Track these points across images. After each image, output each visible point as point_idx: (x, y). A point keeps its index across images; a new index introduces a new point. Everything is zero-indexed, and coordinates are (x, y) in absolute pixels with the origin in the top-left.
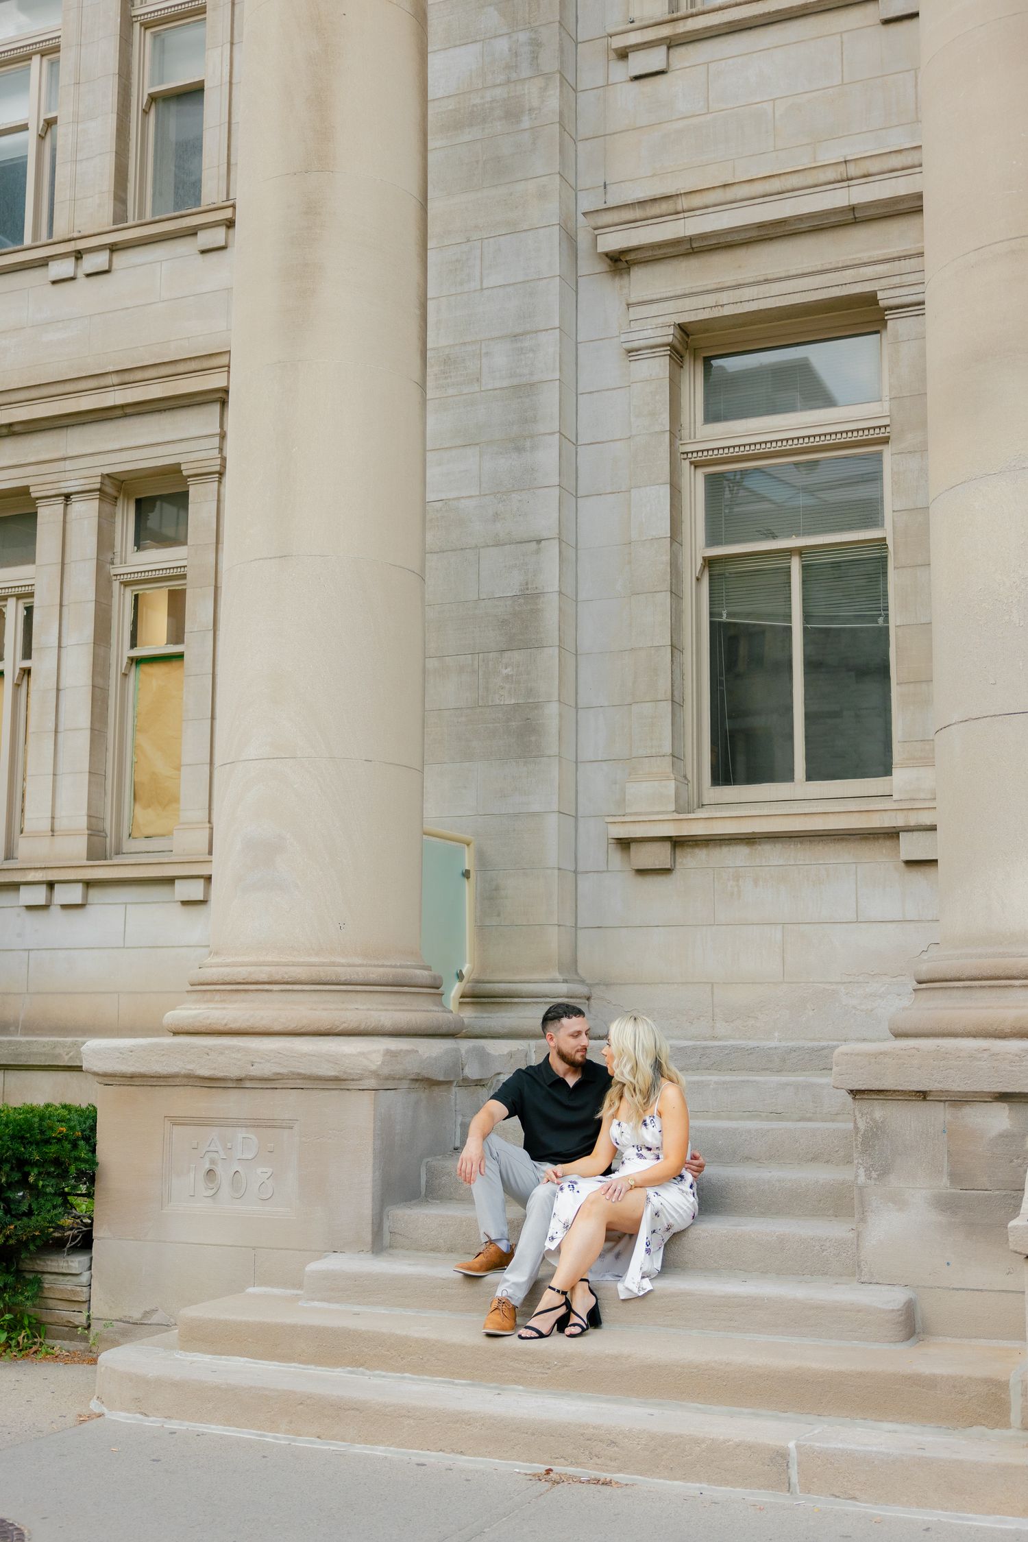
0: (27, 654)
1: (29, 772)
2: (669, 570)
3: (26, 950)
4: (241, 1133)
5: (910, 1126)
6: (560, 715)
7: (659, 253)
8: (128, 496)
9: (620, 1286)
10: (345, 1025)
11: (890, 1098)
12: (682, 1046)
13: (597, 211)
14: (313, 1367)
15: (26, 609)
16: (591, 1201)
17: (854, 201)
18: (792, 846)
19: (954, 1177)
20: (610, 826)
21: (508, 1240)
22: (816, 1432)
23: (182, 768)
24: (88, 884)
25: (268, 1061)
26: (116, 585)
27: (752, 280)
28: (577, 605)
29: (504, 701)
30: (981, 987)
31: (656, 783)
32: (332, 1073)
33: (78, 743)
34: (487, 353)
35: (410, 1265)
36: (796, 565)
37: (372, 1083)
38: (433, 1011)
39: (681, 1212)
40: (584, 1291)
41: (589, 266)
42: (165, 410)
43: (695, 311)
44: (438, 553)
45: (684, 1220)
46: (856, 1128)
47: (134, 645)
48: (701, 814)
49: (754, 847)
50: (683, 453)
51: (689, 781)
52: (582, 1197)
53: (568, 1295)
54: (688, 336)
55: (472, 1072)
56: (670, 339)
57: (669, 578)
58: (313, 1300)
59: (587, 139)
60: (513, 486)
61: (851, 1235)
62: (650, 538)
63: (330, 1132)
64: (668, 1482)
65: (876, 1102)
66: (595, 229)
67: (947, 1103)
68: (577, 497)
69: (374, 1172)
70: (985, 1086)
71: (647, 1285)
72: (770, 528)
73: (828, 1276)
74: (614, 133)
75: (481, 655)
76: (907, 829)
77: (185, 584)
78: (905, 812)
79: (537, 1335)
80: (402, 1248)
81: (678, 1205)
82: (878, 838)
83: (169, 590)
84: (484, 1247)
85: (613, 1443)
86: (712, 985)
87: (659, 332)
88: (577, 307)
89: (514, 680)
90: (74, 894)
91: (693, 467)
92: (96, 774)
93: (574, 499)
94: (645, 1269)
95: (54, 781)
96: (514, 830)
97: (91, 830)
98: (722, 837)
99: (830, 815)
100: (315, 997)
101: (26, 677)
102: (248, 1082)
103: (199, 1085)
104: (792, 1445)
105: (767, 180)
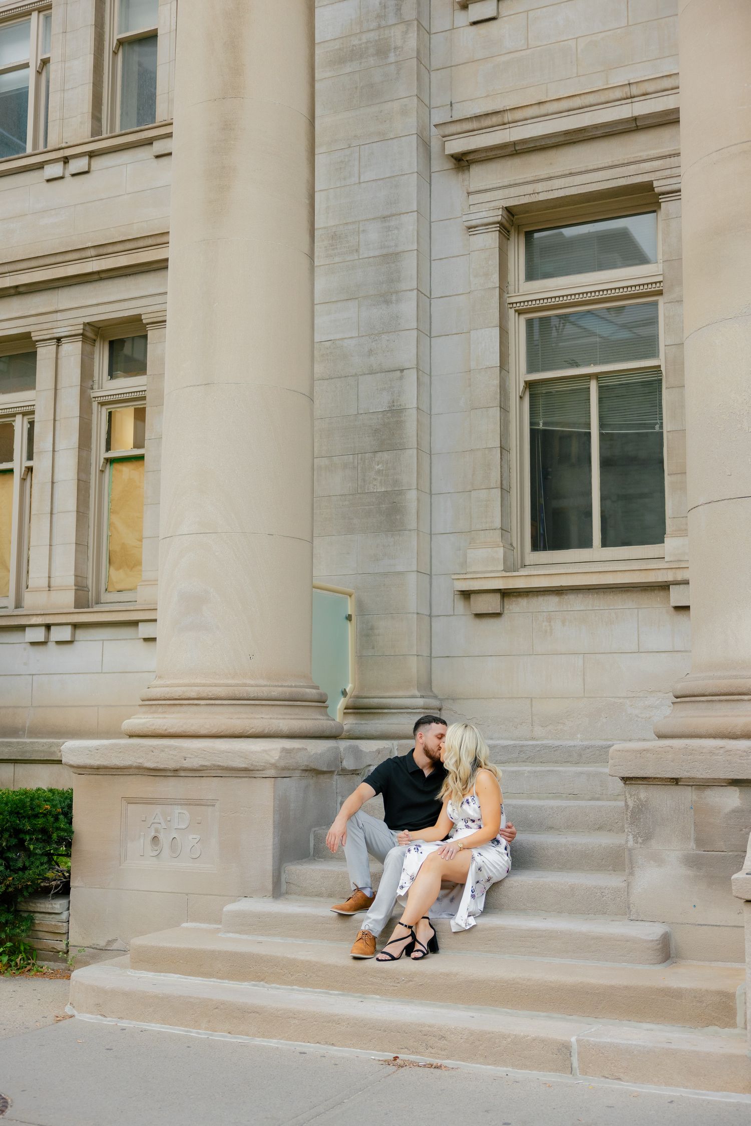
0: (30, 457)
1: (31, 544)
2: (499, 391)
3: (30, 675)
4: (177, 810)
5: (666, 804)
6: (418, 500)
7: (491, 154)
8: (103, 338)
9: (452, 922)
10: (254, 730)
11: (651, 783)
12: (505, 745)
13: (445, 123)
14: (227, 981)
15: (30, 423)
16: (430, 859)
17: (636, 114)
18: (590, 596)
19: (699, 842)
20: (455, 581)
21: (371, 888)
22: (593, 1030)
23: (144, 540)
24: (76, 626)
25: (196, 756)
26: (95, 405)
27: (560, 174)
28: (431, 418)
29: (377, 489)
30: (720, 701)
31: (489, 550)
32: (243, 766)
33: (67, 522)
34: (364, 230)
35: (300, 906)
36: (594, 386)
37: (272, 772)
38: (319, 719)
39: (498, 867)
40: (426, 926)
41: (438, 164)
42: (130, 275)
43: (518, 197)
44: (327, 379)
45: (500, 873)
46: (627, 806)
47: (108, 449)
48: (523, 572)
49: (562, 597)
50: (510, 304)
51: (514, 548)
52: (424, 857)
53: (413, 929)
54: (513, 216)
55: (349, 764)
56: (499, 218)
57: (498, 396)
58: (229, 932)
59: (438, 70)
60: (383, 329)
61: (624, 884)
62: (485, 367)
63: (242, 808)
64: (483, 1066)
65: (641, 786)
66: (443, 137)
67: (693, 787)
68: (430, 337)
69: (274, 838)
70: (722, 775)
71: (472, 921)
72: (574, 359)
73: (607, 915)
74: (457, 65)
75: (360, 455)
76: (675, 583)
77: (145, 404)
78: (674, 570)
79: (390, 958)
80: (295, 894)
81: (496, 862)
82: (654, 590)
83: (135, 408)
84: (353, 893)
85: (443, 1037)
86: (531, 699)
87: (492, 213)
88: (430, 195)
89: (384, 473)
90: (65, 634)
91: (517, 314)
92: (81, 544)
93: (429, 338)
94: (470, 910)
95: (50, 551)
96: (384, 585)
97: (78, 586)
98: (538, 590)
99: (618, 572)
100: (231, 709)
101: (30, 473)
102: (182, 772)
103: (147, 774)
104: (573, 1039)
105: (571, 98)
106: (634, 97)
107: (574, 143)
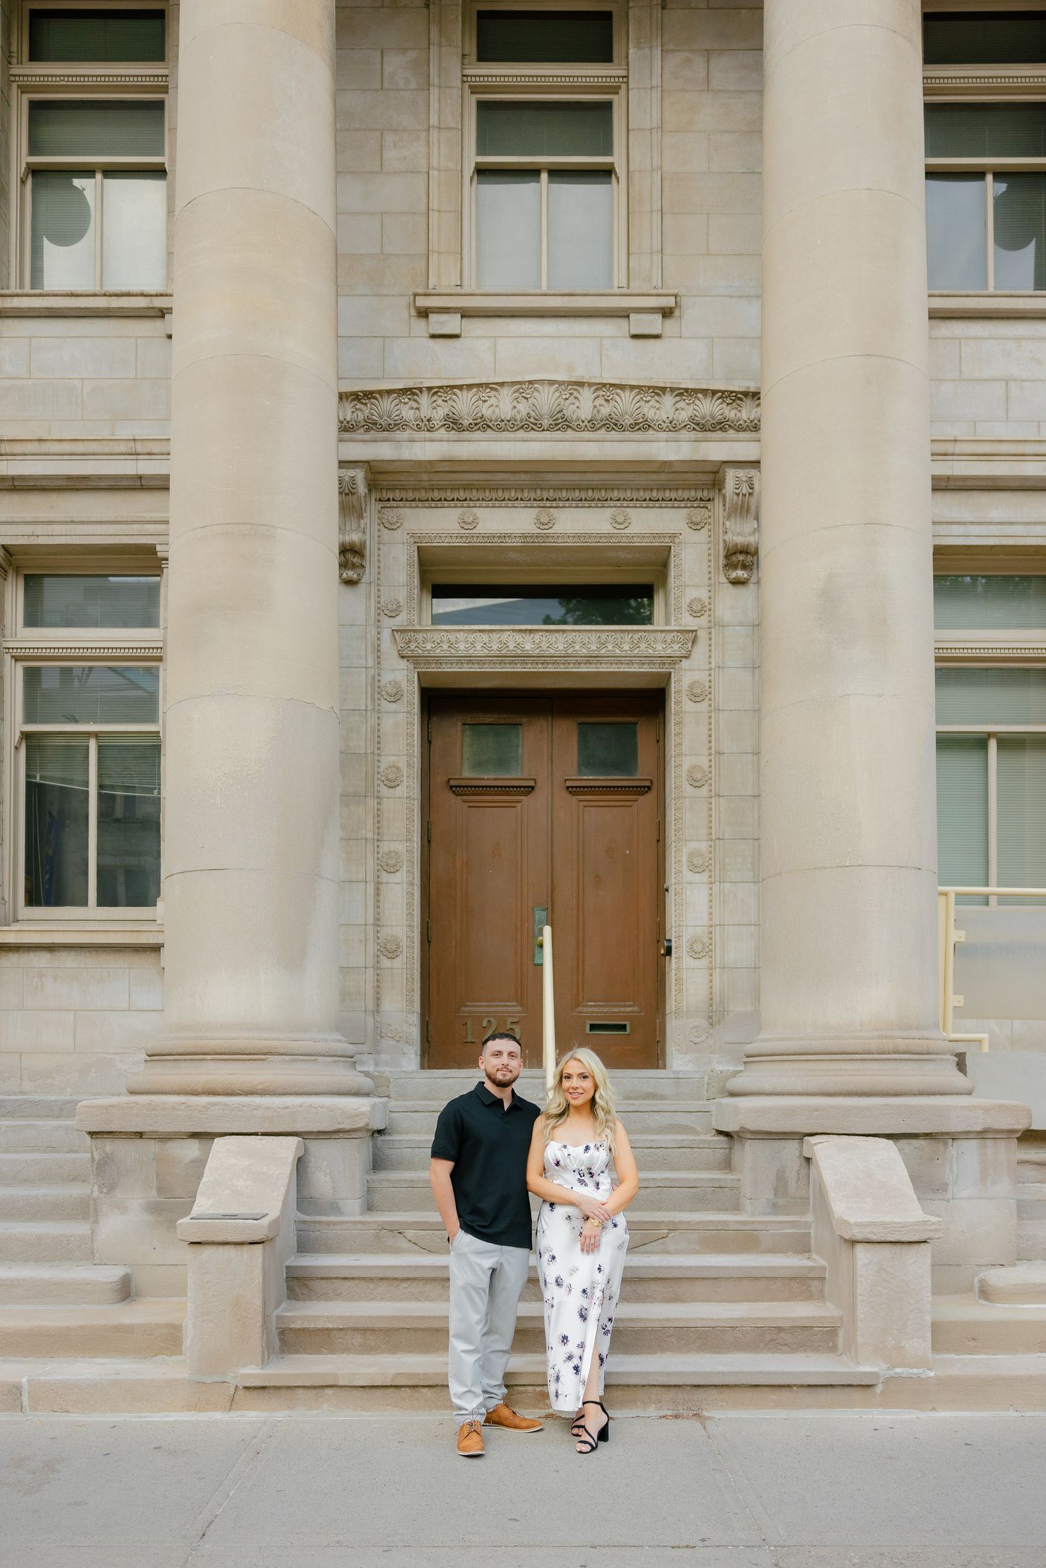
5: (131, 1156)
17: (141, 472)
18: (83, 955)
36: (93, 745)
43: (16, 537)
48: (14, 927)
49: (53, 954)
61: (88, 1232)
67: (156, 1139)
72: (72, 714)
82: (144, 951)
86: (21, 1054)
98: (28, 946)
105: (74, 442)
106: (139, 454)
107: (78, 490)
